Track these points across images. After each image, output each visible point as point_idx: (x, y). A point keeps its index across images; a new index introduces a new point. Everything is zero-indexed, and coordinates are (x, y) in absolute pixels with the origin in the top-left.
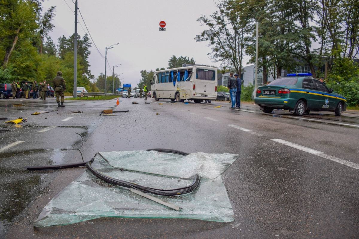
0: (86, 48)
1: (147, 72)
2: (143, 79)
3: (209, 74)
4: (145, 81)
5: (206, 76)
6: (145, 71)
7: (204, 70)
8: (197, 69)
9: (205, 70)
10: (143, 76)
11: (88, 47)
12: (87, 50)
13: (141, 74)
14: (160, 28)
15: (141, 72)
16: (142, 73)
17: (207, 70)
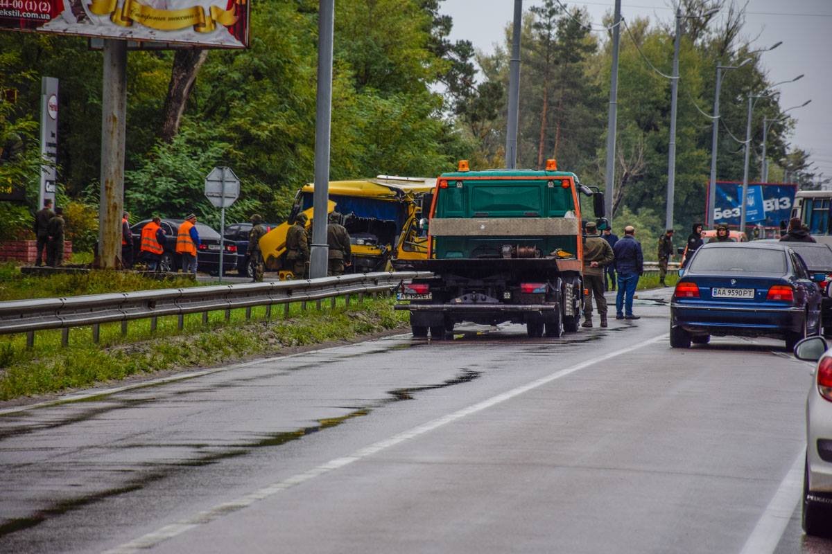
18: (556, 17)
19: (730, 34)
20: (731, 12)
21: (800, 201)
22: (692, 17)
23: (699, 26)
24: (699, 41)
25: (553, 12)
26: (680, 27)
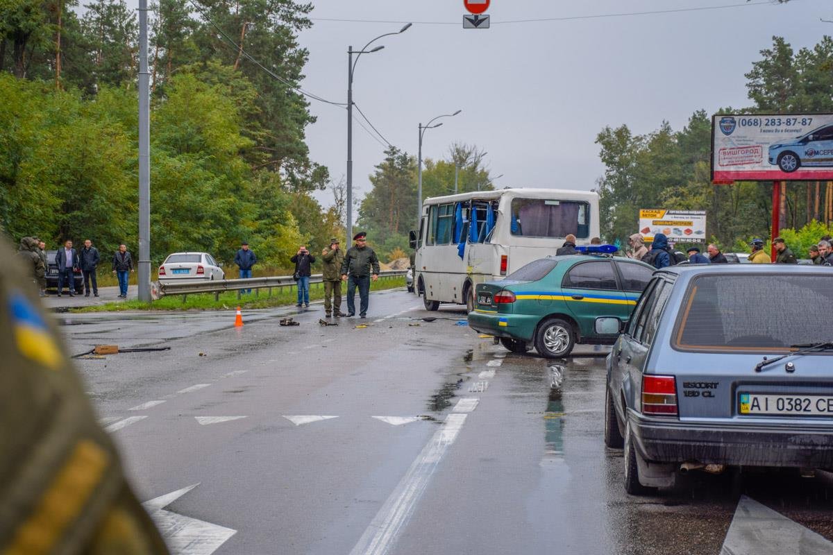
0: (287, 32)
1: (634, 134)
2: (610, 177)
3: (564, 215)
4: (620, 185)
5: (551, 224)
6: (623, 133)
7: (542, 201)
8: (514, 200)
9: (547, 203)
10: (609, 161)
11: (294, 29)
12: (293, 46)
13: (600, 147)
14: (465, 17)
15: (601, 138)
16: (608, 145)
17: (557, 203)
18: (396, 155)
19: (476, 164)
20: (476, 154)
21: (427, 209)
22: (460, 158)
23: (463, 161)
24: (463, 168)
25: (394, 153)
26: (456, 161)
